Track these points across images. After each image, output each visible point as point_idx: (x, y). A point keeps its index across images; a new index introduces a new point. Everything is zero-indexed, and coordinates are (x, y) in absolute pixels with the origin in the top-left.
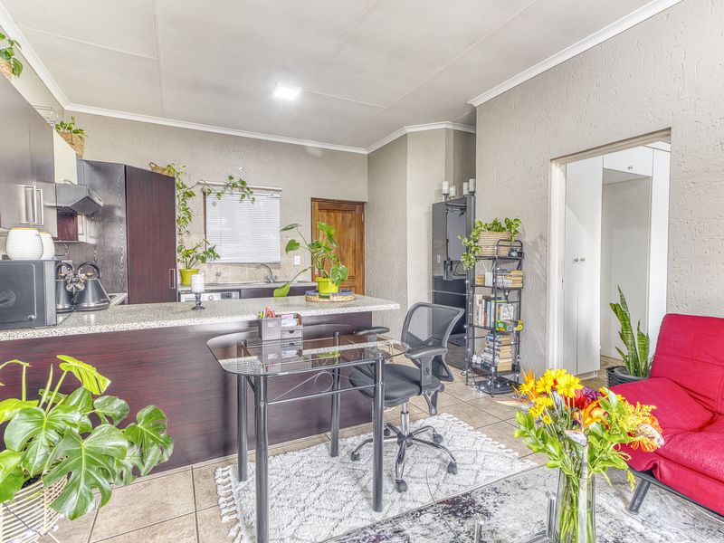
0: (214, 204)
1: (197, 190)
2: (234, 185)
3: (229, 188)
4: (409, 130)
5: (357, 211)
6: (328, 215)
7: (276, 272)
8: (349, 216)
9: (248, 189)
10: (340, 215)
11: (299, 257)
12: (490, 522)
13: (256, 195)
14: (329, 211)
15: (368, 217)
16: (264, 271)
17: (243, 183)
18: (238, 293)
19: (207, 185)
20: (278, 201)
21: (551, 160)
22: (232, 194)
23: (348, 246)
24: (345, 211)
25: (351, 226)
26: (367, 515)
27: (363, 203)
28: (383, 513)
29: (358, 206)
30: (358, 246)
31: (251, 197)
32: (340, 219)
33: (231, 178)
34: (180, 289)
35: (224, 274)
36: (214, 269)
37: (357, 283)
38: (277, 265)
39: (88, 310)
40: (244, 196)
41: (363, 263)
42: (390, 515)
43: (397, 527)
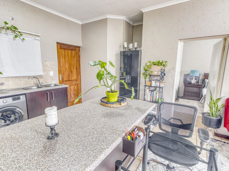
2: (8, 28)
3: (4, 30)
4: (108, 16)
5: (77, 50)
6: (65, 52)
7: (41, 81)
8: (74, 52)
9: (19, 32)
10: (70, 52)
13: (24, 36)
14: (65, 49)
15: (82, 53)
16: (35, 80)
17: (15, 28)
18: (24, 96)
20: (39, 42)
21: (179, 40)
22: (7, 34)
23: (74, 66)
24: (72, 50)
25: (74, 57)
27: (79, 47)
29: (77, 48)
30: (78, 66)
31: (22, 37)
32: (70, 54)
33: (6, 23)
35: (6, 83)
37: (78, 82)
38: (41, 77)
40: (16, 36)
41: (80, 73)
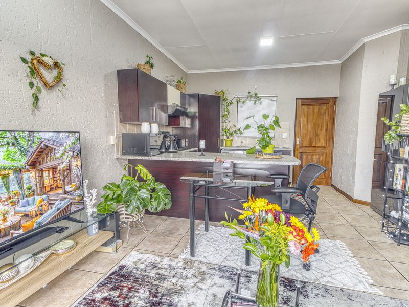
0: (242, 107)
1: (234, 101)
2: (251, 96)
3: (249, 98)
4: (366, 40)
5: (330, 104)
6: (308, 109)
8: (324, 107)
9: (258, 97)
10: (317, 107)
11: (286, 134)
12: (303, 299)
13: (262, 100)
14: (309, 105)
15: (339, 108)
17: (256, 94)
19: (239, 98)
20: (275, 102)
22: (250, 101)
23: (322, 127)
24: (321, 104)
25: (324, 114)
26: (240, 264)
27: (336, 98)
28: (248, 267)
29: (331, 100)
30: (330, 127)
31: (260, 101)
32: (316, 110)
33: (249, 93)
34: (221, 148)
35: (245, 142)
36: (241, 139)
37: (327, 151)
39: (171, 153)
40: (256, 101)
41: (333, 138)
42: (251, 269)
43: (249, 275)
